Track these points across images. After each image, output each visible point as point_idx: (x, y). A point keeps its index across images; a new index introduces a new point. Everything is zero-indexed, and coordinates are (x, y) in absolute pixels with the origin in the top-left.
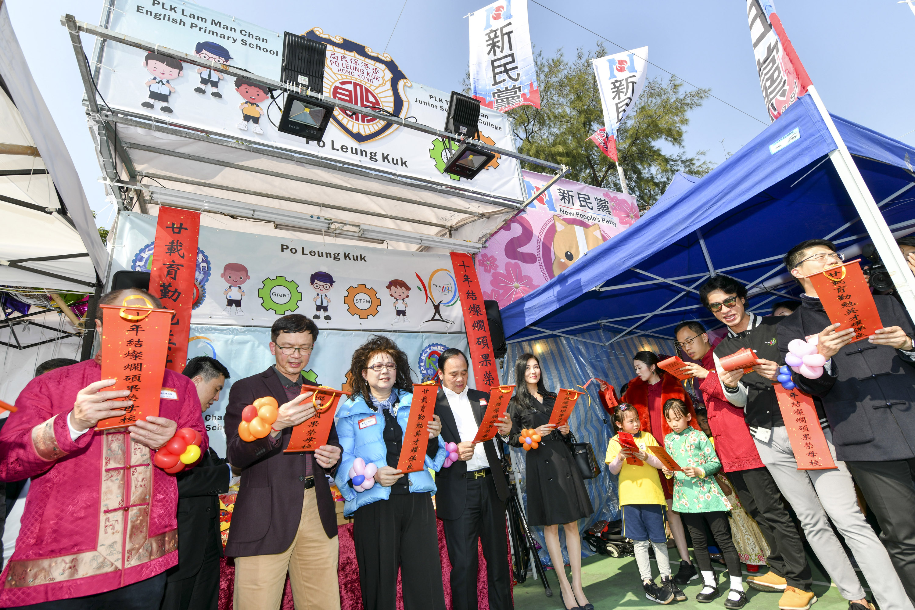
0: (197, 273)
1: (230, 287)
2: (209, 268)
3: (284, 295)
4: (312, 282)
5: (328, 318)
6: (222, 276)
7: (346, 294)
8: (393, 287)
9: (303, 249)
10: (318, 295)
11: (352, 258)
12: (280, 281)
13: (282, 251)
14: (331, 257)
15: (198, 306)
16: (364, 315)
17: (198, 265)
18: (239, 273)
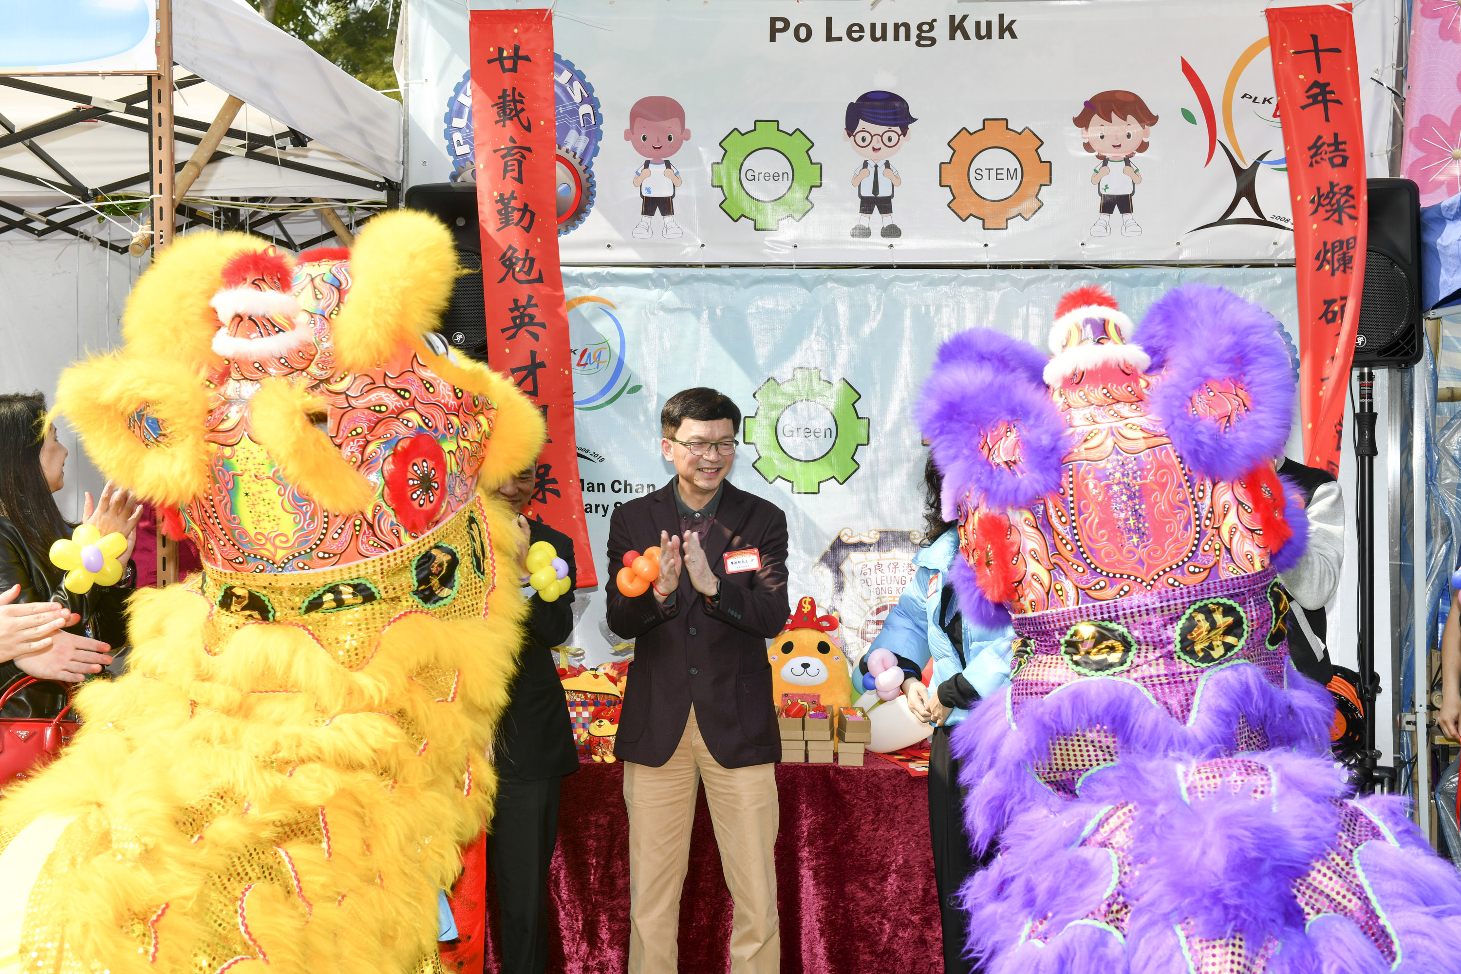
0: (573, 134)
1: (646, 165)
2: (598, 118)
3: (776, 177)
4: (850, 129)
5: (892, 232)
6: (629, 135)
7: (946, 154)
8: (1096, 119)
9: (830, 21)
11: (971, 32)
12: (765, 133)
13: (772, 37)
14: (907, 38)
15: (581, 220)
16: (996, 217)
17: (574, 113)
18: (666, 124)
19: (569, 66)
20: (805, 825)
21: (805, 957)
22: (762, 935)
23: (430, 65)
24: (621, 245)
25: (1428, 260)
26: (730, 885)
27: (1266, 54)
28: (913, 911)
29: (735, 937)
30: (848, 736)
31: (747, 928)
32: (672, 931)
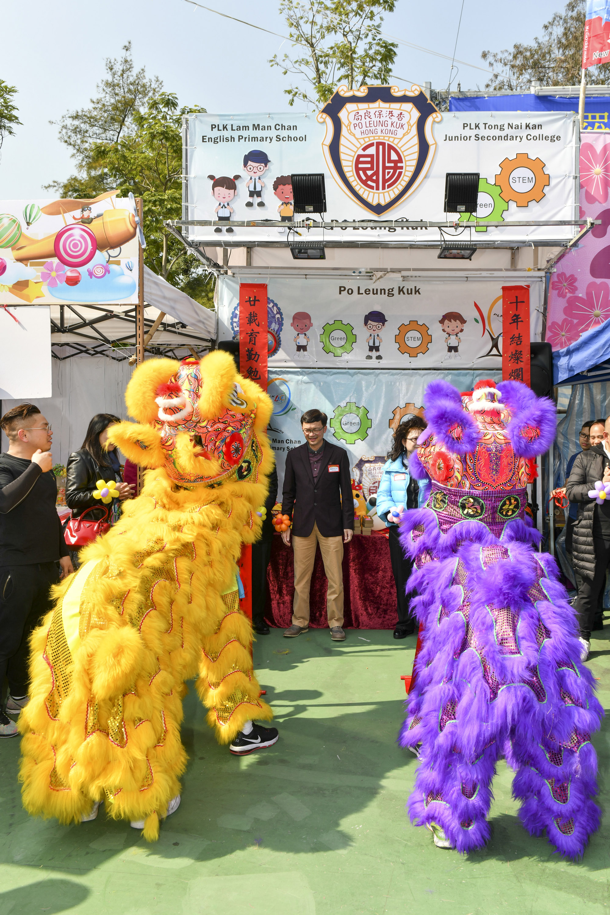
0: (273, 324)
1: (298, 335)
2: (282, 319)
3: (341, 339)
4: (366, 323)
5: (379, 357)
6: (292, 325)
7: (397, 332)
8: (446, 321)
9: (359, 288)
10: (371, 335)
11: (406, 292)
12: (338, 324)
13: (340, 293)
14: (385, 294)
15: (276, 353)
16: (413, 353)
17: (274, 317)
18: (305, 321)
19: (273, 301)
20: (351, 556)
21: (351, 598)
22: (338, 592)
23: (226, 301)
24: (289, 361)
25: (555, 369)
26: (327, 575)
27: (501, 300)
28: (387, 583)
29: (329, 592)
30: (366, 525)
31: (333, 590)
32: (307, 590)
